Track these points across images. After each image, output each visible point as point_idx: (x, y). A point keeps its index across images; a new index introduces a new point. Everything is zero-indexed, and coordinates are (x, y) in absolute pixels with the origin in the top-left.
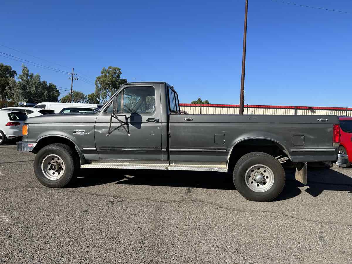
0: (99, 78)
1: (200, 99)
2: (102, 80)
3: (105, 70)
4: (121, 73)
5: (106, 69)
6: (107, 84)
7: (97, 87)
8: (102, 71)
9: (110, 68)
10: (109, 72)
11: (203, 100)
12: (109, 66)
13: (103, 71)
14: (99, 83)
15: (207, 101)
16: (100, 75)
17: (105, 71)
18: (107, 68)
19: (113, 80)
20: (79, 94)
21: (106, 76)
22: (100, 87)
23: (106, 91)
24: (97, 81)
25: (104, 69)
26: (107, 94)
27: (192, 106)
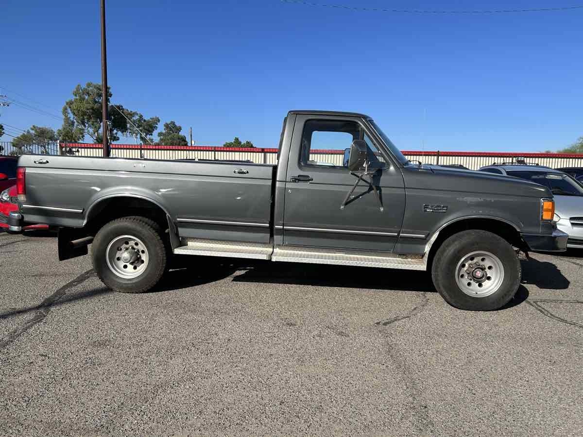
0: (70, 103)
1: (238, 140)
2: (74, 106)
3: (81, 88)
4: (111, 95)
5: (83, 88)
6: (84, 114)
7: (67, 119)
8: (75, 90)
9: (89, 85)
10: (88, 93)
11: (243, 142)
12: (87, 82)
13: (77, 90)
14: (70, 111)
15: (248, 143)
16: (73, 98)
17: (81, 91)
18: (84, 86)
19: (95, 107)
20: (45, 131)
21: (82, 99)
22: (72, 119)
23: (85, 126)
24: (65, 109)
25: (78, 89)
26: (86, 131)
27: (224, 151)
